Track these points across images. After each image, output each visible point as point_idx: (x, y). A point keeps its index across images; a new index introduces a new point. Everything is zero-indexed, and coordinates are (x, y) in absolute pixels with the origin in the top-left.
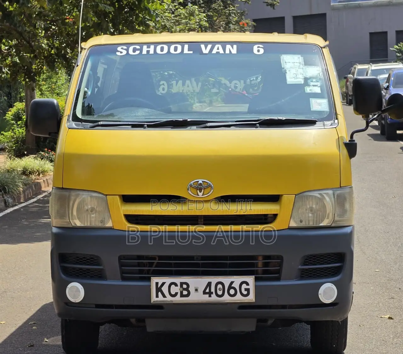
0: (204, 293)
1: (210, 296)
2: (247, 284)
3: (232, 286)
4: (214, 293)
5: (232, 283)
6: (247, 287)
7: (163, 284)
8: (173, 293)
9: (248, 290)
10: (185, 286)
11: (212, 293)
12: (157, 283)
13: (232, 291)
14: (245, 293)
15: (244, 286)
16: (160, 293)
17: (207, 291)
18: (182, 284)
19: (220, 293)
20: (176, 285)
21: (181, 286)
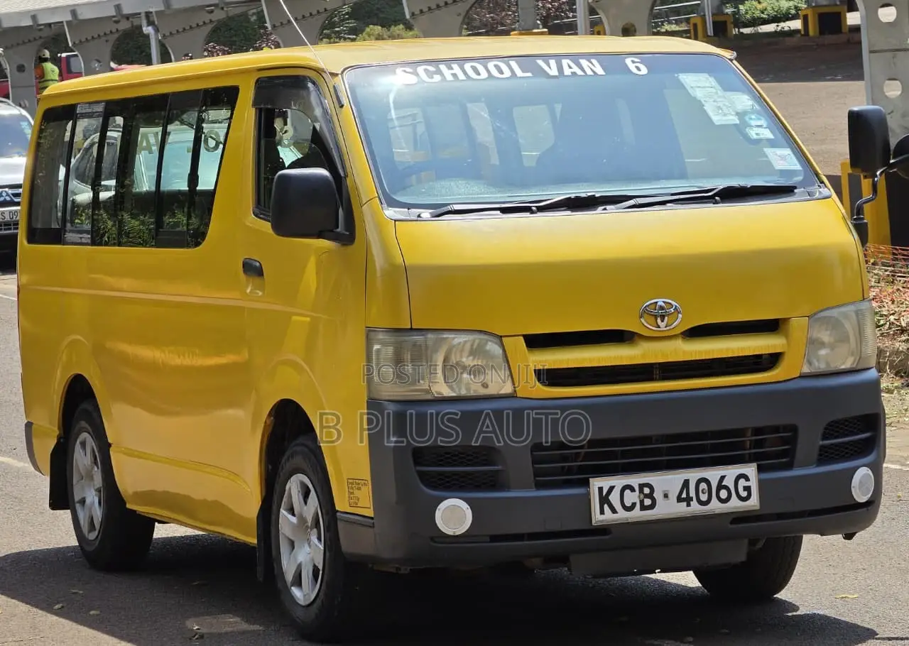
0: (679, 499)
1: (689, 505)
2: (747, 479)
3: (723, 484)
4: (694, 499)
5: (723, 478)
6: (747, 484)
7: (612, 488)
8: (628, 504)
9: (747, 489)
10: (647, 491)
11: (691, 499)
12: (601, 489)
13: (724, 494)
14: (744, 494)
15: (742, 483)
16: (606, 507)
17: (684, 495)
18: (642, 486)
19: (704, 497)
20: (632, 489)
21: (641, 491)
